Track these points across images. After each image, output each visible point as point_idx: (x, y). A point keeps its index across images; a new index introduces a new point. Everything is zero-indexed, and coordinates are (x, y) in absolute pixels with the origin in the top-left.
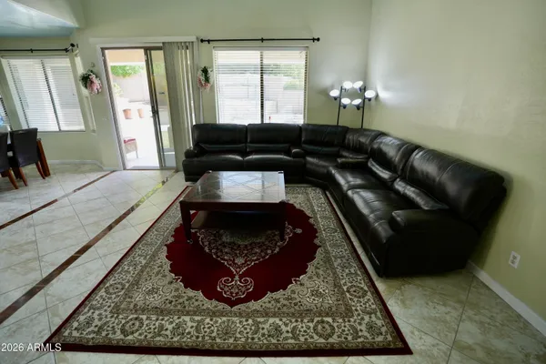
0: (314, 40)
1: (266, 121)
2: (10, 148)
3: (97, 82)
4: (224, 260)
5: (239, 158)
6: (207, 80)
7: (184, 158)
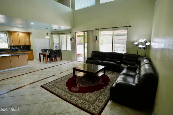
0: (130, 26)
1: (113, 52)
2: (56, 53)
3: (73, 40)
4: (78, 84)
5: (101, 62)
6: (96, 39)
7: (87, 59)
